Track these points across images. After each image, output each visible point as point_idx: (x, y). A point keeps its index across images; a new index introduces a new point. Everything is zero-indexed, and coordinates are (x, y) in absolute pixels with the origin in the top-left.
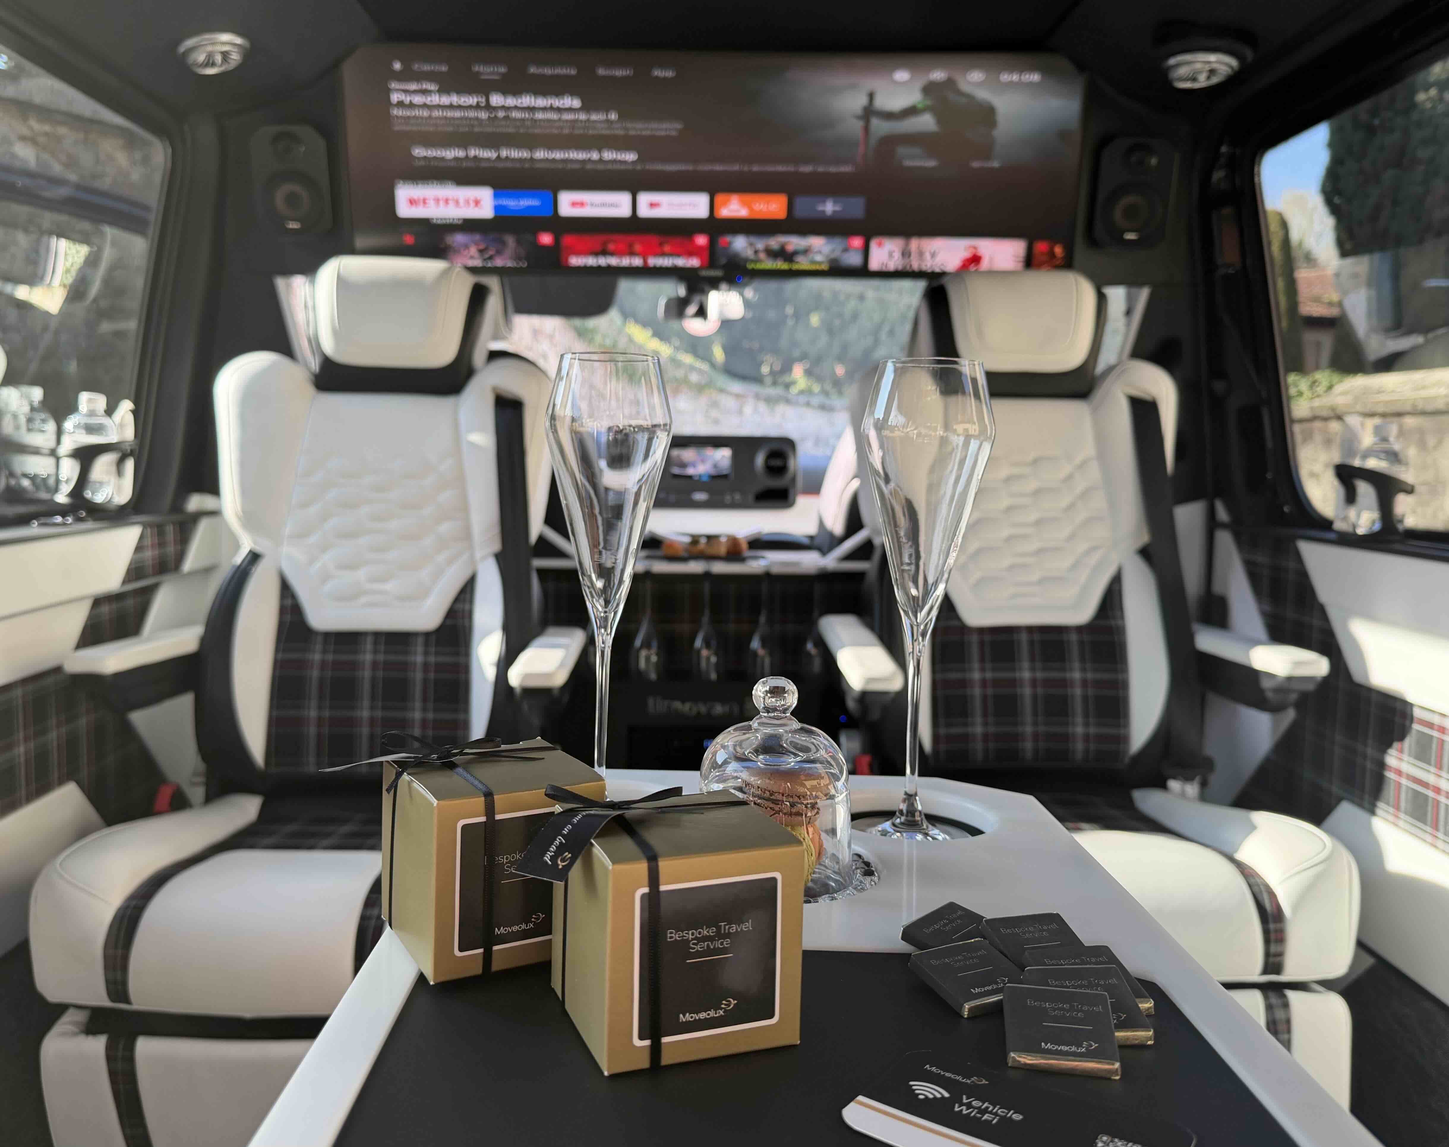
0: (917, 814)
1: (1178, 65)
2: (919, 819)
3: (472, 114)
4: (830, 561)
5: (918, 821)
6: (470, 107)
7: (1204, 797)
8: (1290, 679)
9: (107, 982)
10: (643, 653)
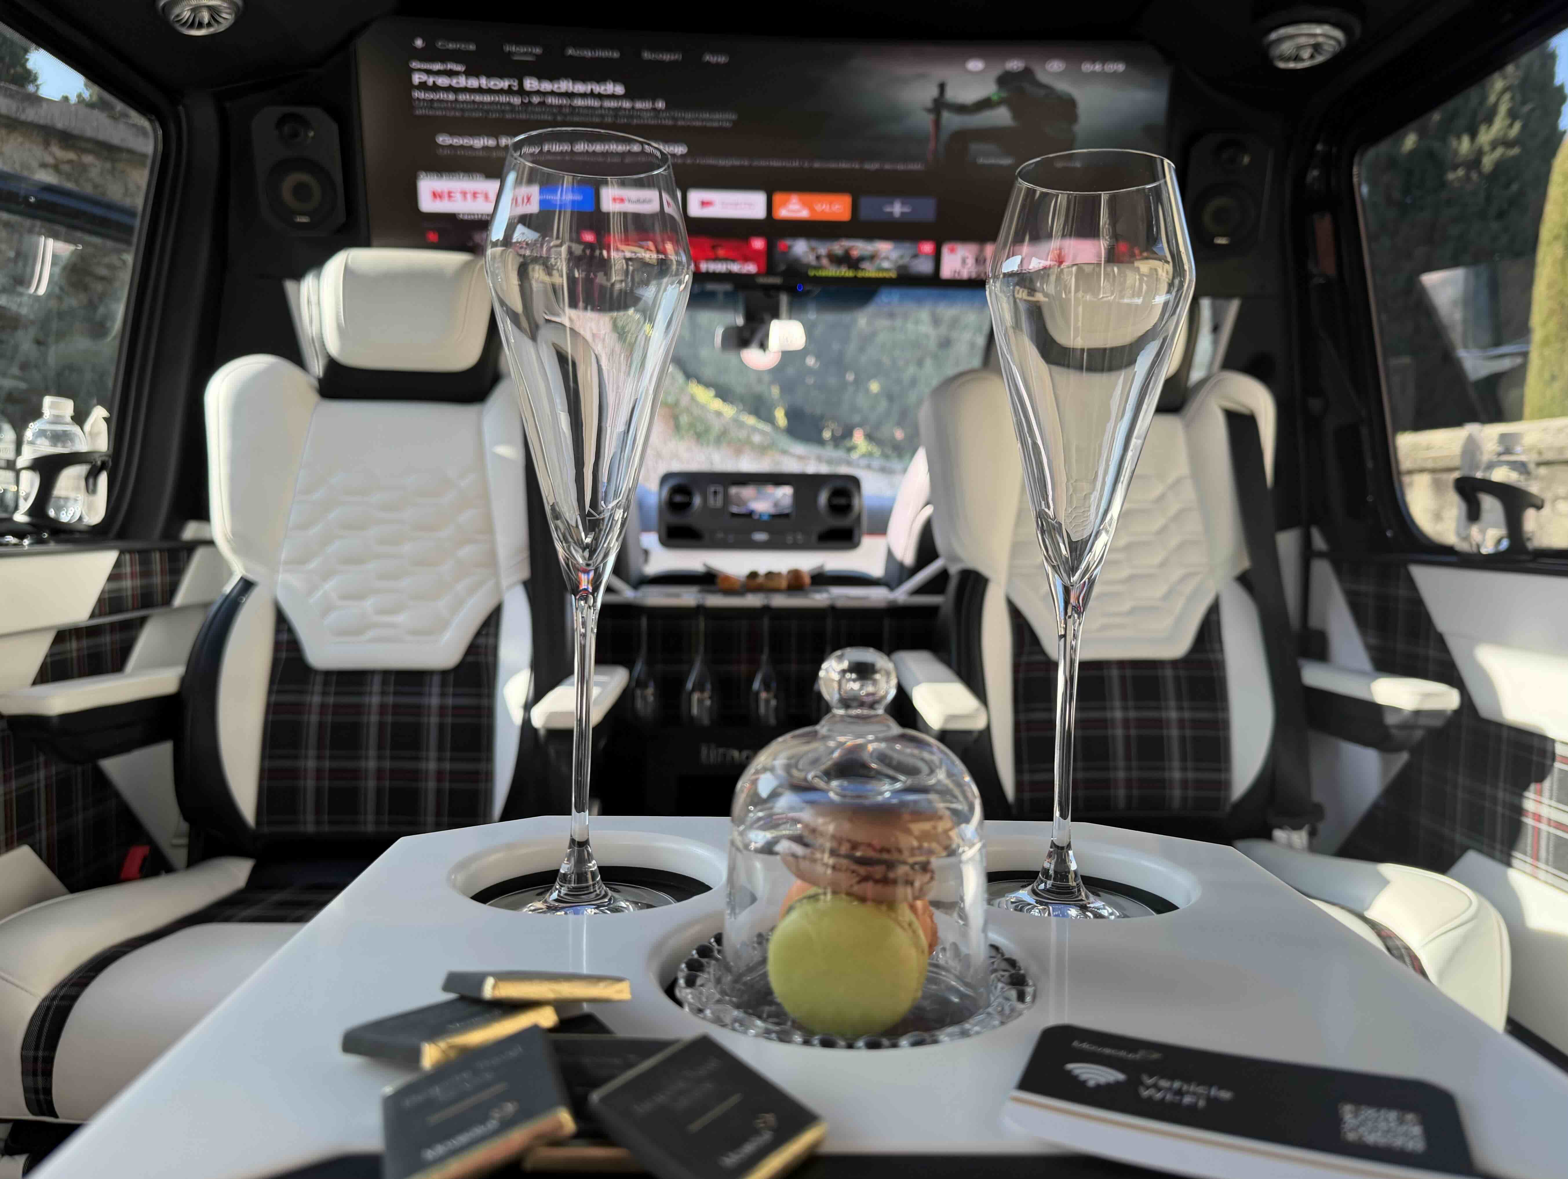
0: (1071, 876)
1: (1280, 40)
2: (1075, 884)
3: (503, 99)
4: (901, 595)
5: (1073, 887)
6: (501, 91)
7: (1314, 848)
8: (1417, 713)
9: (26, 1090)
10: (696, 696)
